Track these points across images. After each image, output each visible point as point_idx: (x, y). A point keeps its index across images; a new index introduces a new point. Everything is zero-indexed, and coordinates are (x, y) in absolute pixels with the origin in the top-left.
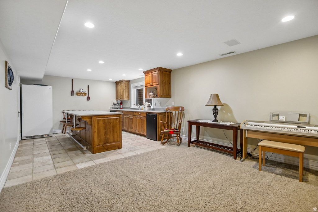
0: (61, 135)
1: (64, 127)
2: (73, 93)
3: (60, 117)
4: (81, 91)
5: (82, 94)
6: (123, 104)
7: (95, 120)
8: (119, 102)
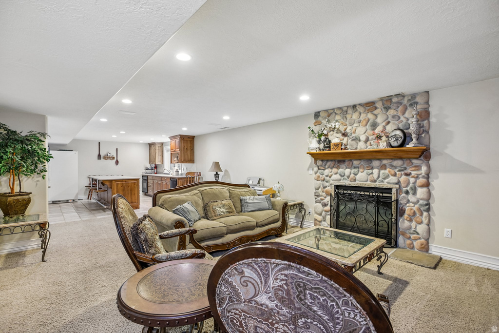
0: (87, 200)
1: (90, 193)
2: (99, 156)
3: (87, 182)
4: (109, 154)
5: (110, 157)
6: (158, 168)
7: (115, 184)
8: (153, 166)
